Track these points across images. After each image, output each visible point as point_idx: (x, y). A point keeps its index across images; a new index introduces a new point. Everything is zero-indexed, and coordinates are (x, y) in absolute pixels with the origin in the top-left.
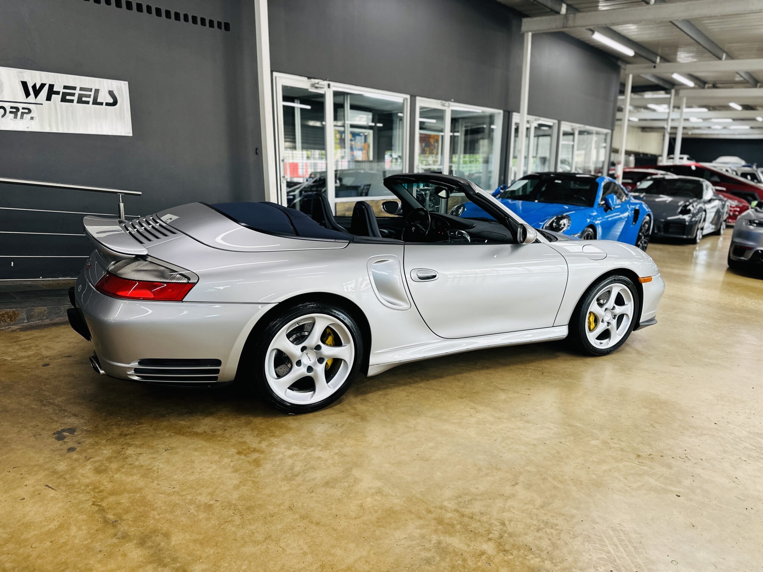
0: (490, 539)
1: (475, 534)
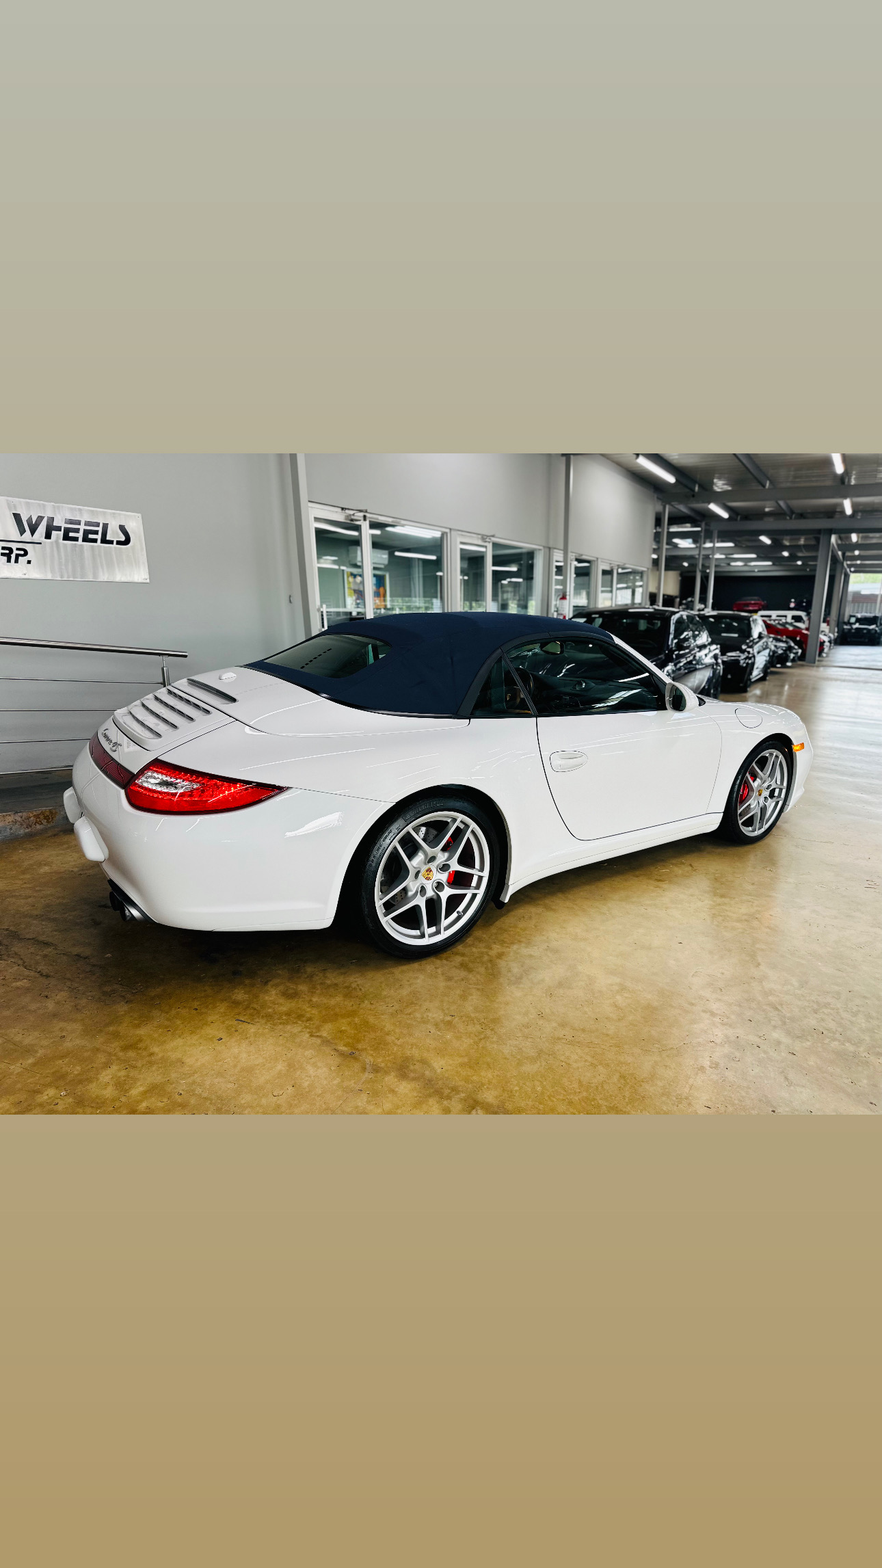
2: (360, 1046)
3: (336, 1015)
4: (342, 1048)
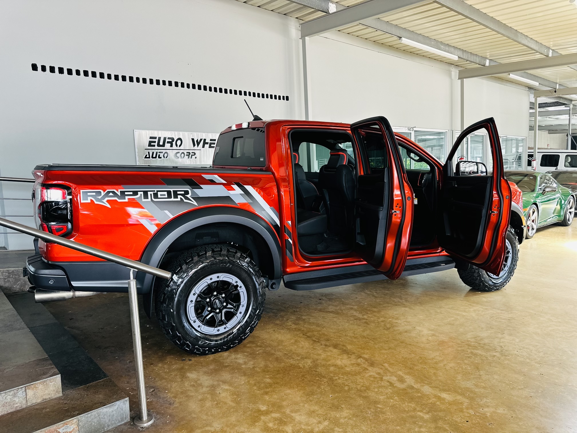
0: (497, 352)
1: (488, 350)
2: (321, 339)
3: (313, 331)
4: (314, 339)
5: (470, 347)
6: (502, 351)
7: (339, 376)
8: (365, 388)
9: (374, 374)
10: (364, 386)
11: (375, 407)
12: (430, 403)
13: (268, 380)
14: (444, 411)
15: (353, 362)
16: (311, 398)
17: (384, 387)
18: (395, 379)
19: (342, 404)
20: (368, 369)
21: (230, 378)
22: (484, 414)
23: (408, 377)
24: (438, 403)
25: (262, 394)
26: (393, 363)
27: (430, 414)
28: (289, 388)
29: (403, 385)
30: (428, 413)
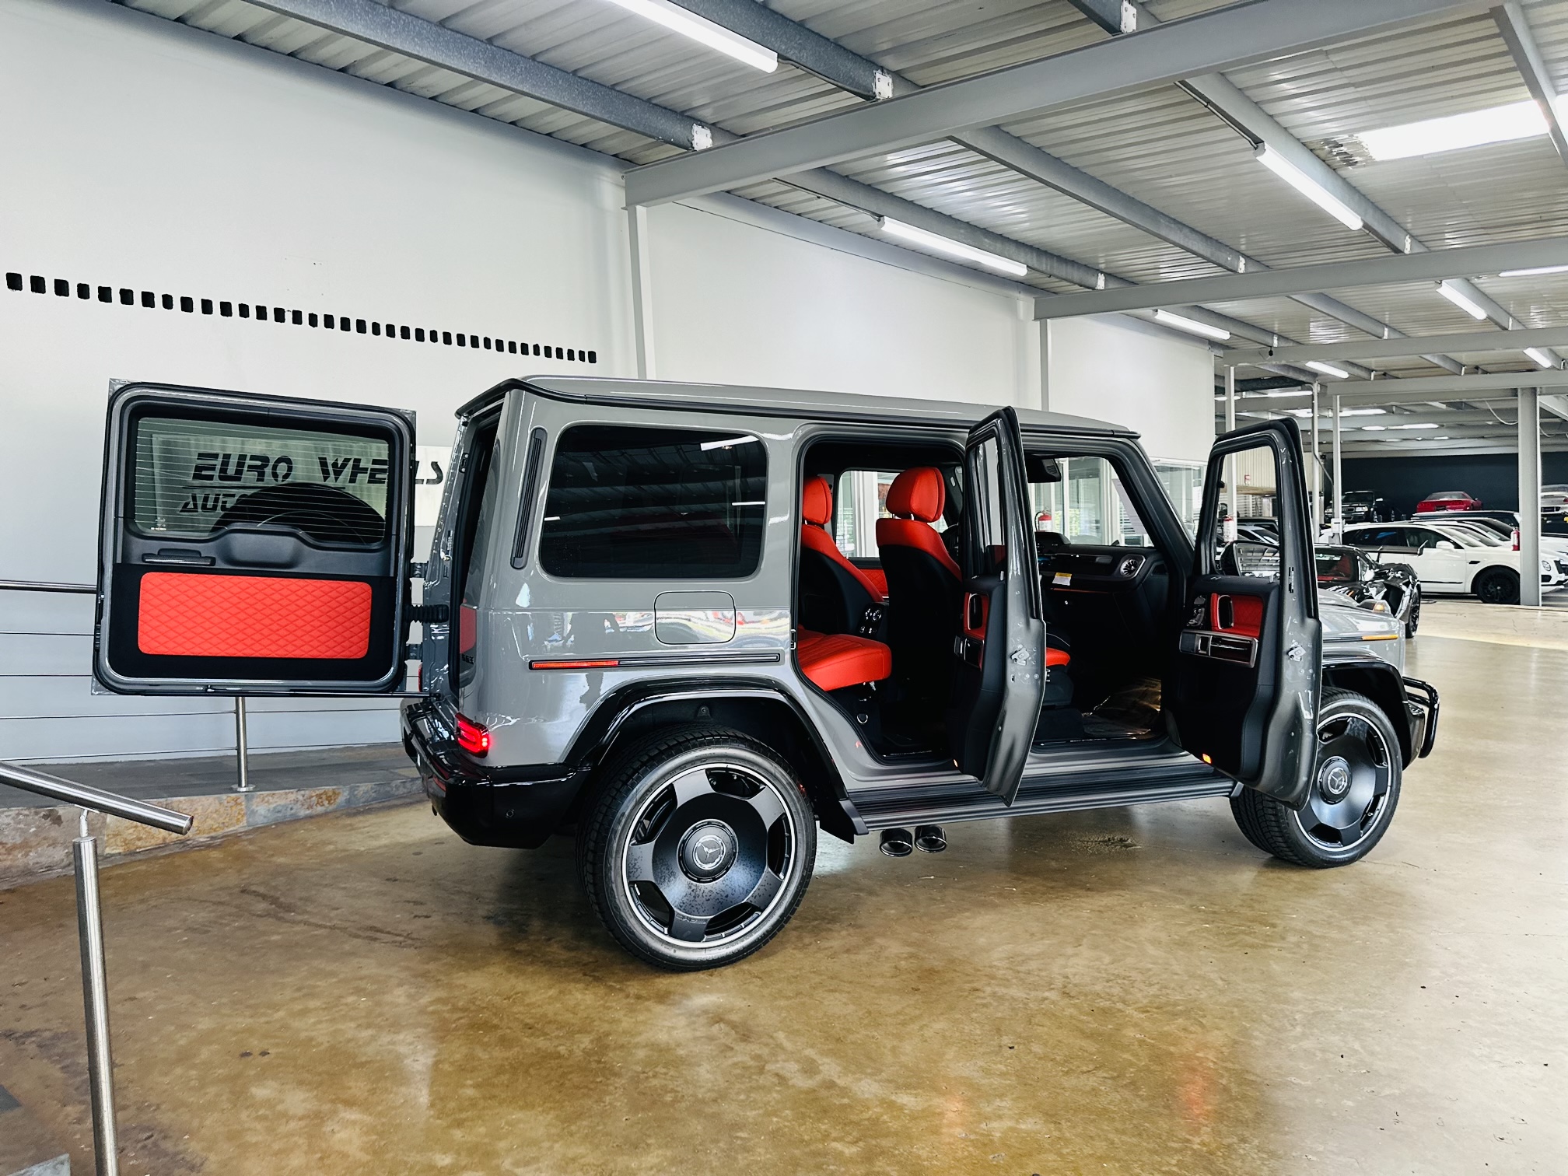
5: (993, 982)
6: (1065, 987)
7: (657, 1069)
8: (714, 1095)
9: (746, 1058)
10: (713, 1090)
11: (730, 1136)
12: (865, 1120)
13: (470, 1092)
14: (896, 1134)
15: (698, 1034)
16: (573, 1128)
17: (762, 1088)
18: (793, 1066)
19: (649, 1136)
20: (732, 1049)
21: (366, 1094)
22: (988, 1135)
23: (826, 1060)
24: (885, 1117)
25: (449, 1127)
26: (798, 1031)
27: (861, 1144)
28: (521, 1108)
29: (810, 1082)
30: (856, 1142)
